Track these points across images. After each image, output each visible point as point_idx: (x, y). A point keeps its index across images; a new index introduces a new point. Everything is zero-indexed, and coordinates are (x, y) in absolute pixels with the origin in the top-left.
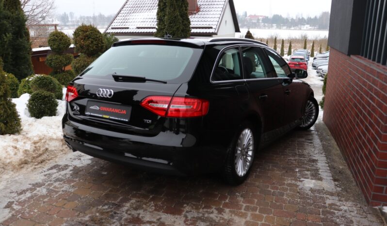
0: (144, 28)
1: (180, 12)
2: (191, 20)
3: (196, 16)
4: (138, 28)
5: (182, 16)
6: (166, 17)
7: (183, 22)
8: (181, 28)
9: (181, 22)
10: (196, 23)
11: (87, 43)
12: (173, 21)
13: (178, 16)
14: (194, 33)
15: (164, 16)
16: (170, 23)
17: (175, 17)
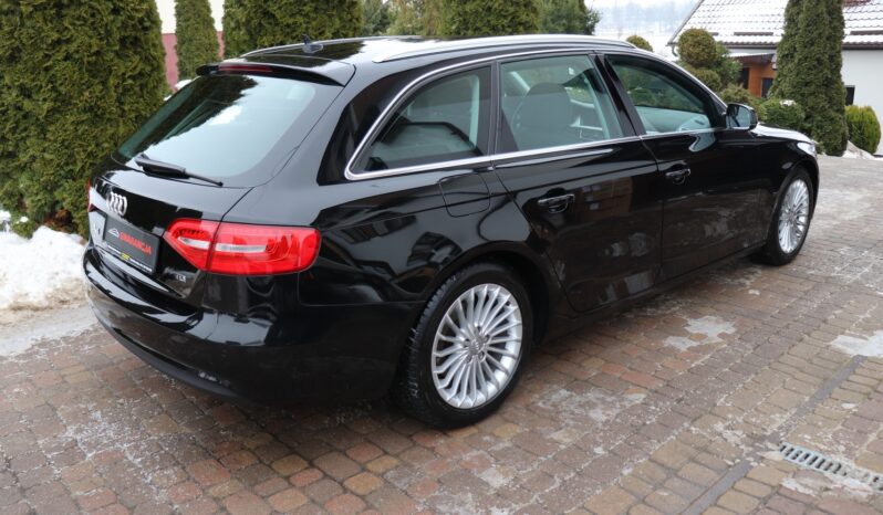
0: (750, 34)
1: (827, 7)
2: (846, 16)
3: (866, 8)
4: (738, 34)
5: (830, 13)
6: (801, 16)
7: (830, 23)
8: (827, 33)
9: (827, 22)
10: (856, 23)
11: (697, 50)
12: (814, 22)
13: (822, 13)
14: (848, 43)
15: (798, 14)
16: (808, 25)
17: (818, 16)
